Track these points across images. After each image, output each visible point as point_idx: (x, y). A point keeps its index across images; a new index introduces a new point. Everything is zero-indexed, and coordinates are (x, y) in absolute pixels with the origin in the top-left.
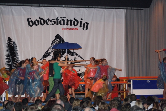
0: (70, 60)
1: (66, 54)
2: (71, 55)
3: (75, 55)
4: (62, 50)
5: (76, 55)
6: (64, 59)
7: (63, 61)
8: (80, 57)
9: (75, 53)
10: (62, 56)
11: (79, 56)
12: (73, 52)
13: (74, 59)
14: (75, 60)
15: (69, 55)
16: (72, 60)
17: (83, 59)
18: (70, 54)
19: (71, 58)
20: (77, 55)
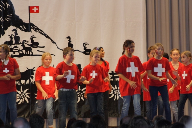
0: (21, 41)
1: (12, 28)
2: (23, 30)
3: (32, 30)
4: (4, 19)
5: (35, 31)
6: (9, 40)
7: (6, 43)
8: (45, 35)
9: (33, 25)
10: (4, 33)
11: (42, 33)
12: (28, 23)
13: (32, 39)
14: (32, 41)
15: (19, 30)
16: (26, 41)
17: (50, 38)
18: (21, 29)
19: (24, 36)
20: (37, 29)
